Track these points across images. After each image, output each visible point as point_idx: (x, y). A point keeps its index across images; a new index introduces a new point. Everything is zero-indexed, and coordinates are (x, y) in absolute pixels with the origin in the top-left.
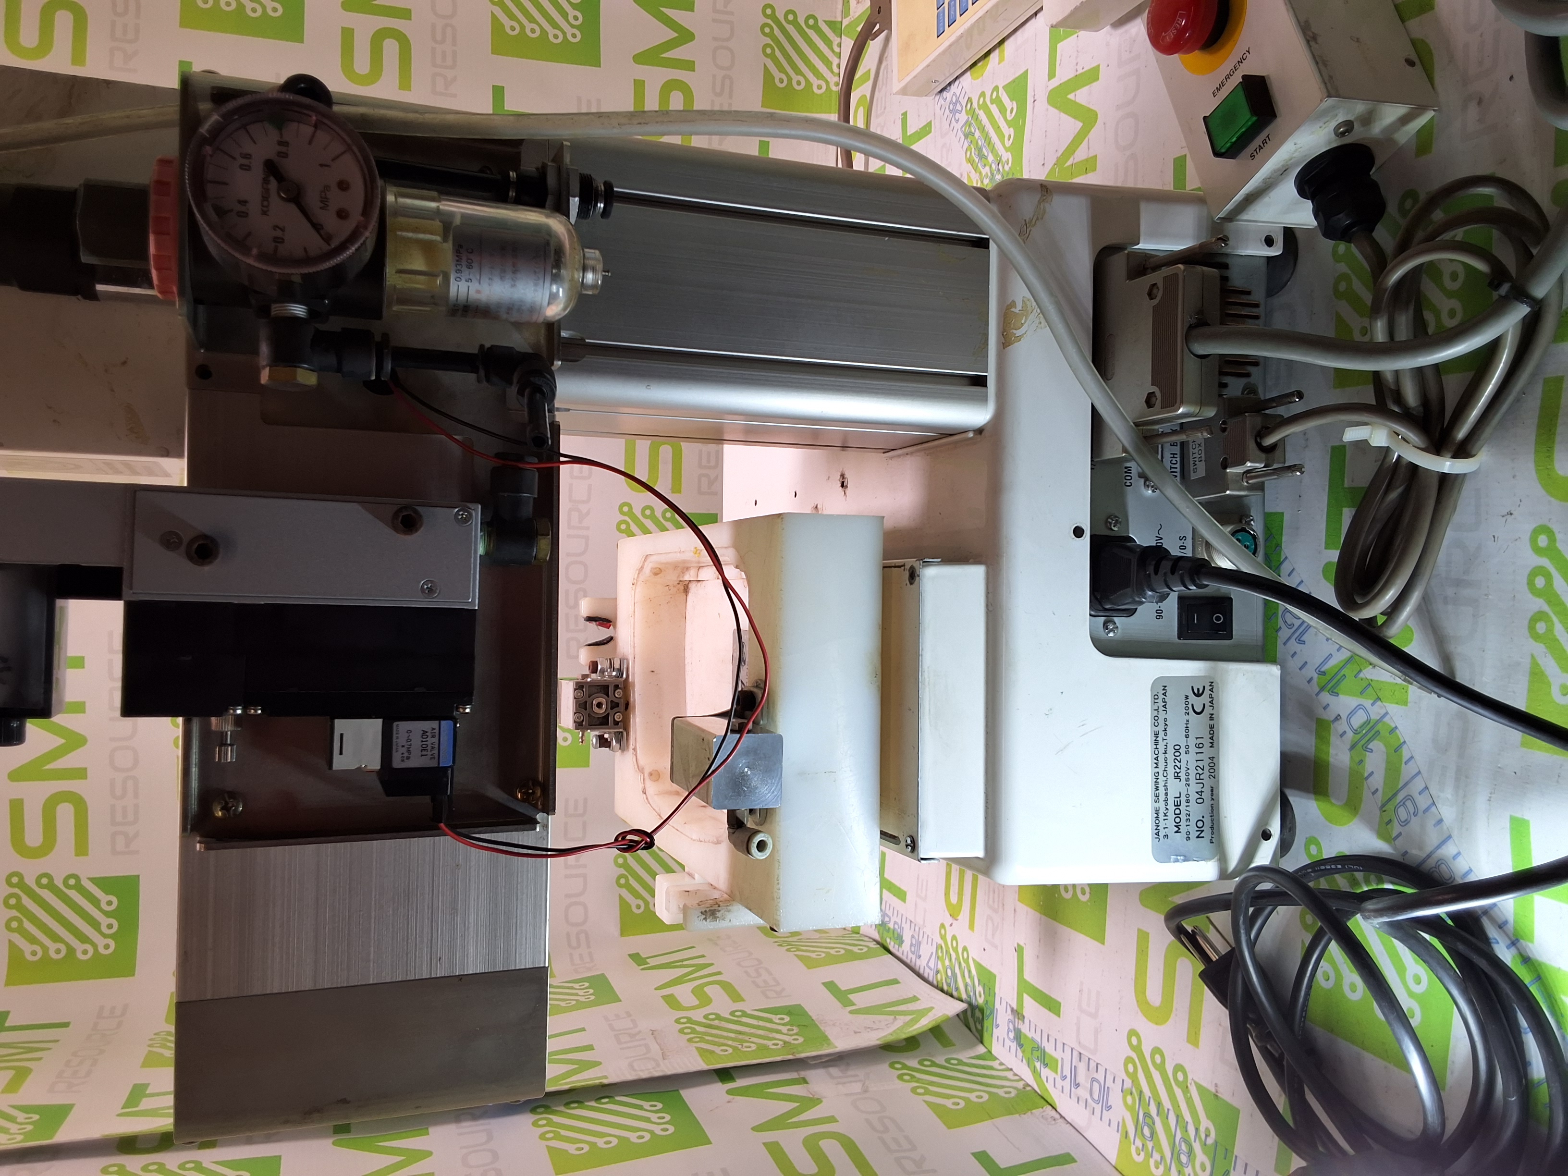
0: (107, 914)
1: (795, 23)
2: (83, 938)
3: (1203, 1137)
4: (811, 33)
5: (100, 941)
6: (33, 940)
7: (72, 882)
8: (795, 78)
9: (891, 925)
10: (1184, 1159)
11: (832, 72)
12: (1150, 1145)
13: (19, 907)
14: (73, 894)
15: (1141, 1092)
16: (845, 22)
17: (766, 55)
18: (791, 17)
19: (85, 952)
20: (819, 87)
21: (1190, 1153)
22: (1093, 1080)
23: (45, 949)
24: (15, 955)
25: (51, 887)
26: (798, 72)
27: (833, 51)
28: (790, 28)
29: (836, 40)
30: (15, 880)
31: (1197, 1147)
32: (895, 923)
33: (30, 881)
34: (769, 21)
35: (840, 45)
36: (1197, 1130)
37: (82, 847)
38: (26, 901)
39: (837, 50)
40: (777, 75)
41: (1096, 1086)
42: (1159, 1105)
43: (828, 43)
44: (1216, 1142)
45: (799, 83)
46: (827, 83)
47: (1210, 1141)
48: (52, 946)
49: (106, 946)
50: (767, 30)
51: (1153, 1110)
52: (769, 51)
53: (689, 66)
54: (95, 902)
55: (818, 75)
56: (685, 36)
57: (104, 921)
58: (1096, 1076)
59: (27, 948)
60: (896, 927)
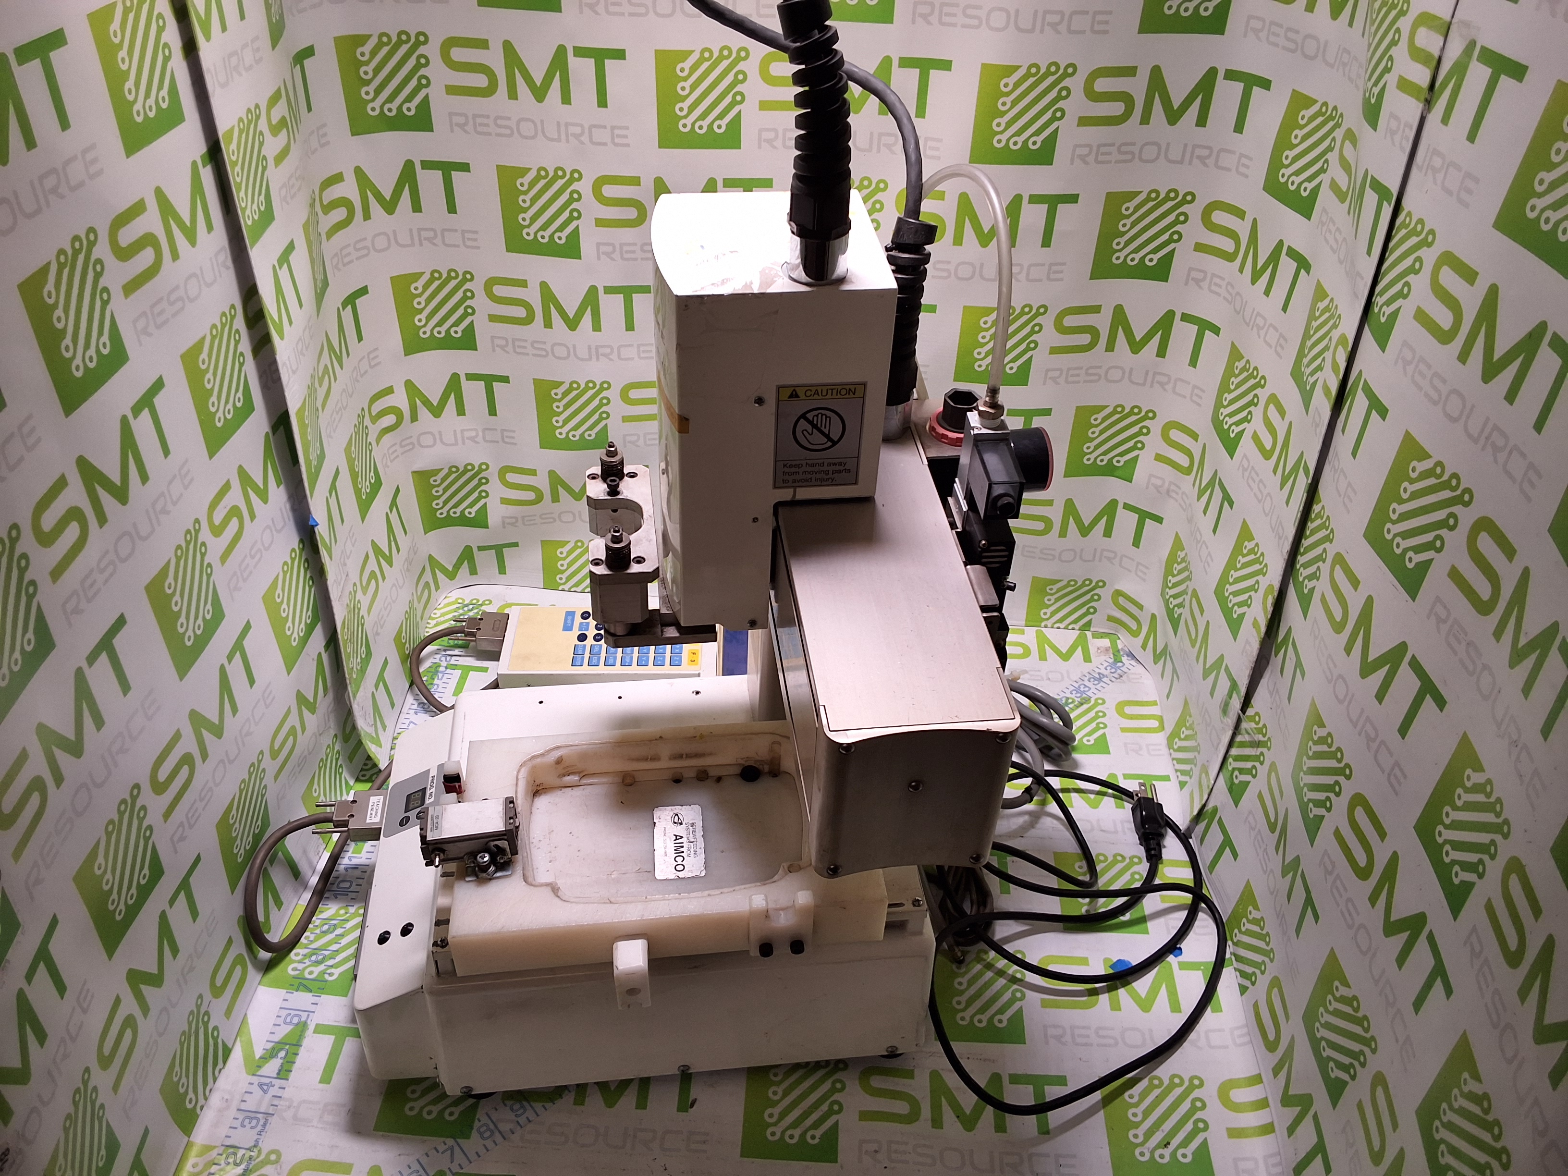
0: (400, 108)
1: (1092, 600)
2: (378, 91)
3: (328, 971)
4: (1084, 610)
5: (377, 104)
6: (374, 53)
7: (424, 82)
8: (1053, 598)
9: (436, 681)
10: (314, 958)
11: (1055, 623)
12: (318, 931)
13: (400, 43)
14: (414, 83)
15: (348, 921)
16: (1089, 634)
17: (1069, 581)
18: (1096, 597)
19: (367, 93)
20: (1045, 614)
21: (318, 963)
22: (351, 882)
23: (367, 63)
24: (360, 40)
25: (418, 66)
26: (1057, 600)
27: (1069, 624)
28: (1088, 597)
29: (1077, 627)
30: (422, 38)
31: (322, 967)
32: (438, 685)
33: (422, 50)
34: (1094, 584)
35: (1073, 629)
36: (332, 966)
37: (452, 90)
38: (404, 48)
39: (1070, 627)
40: (1055, 587)
41: (347, 885)
42: (342, 936)
43: (1075, 622)
44: (326, 981)
45: (1049, 600)
46: (1048, 619)
47: (326, 976)
48: (370, 68)
49: (373, 109)
50: (1087, 582)
51: (339, 931)
52: (1072, 583)
53: (1063, 533)
54: (409, 99)
55: (1053, 614)
56: (1085, 531)
57: (394, 106)
58: (354, 884)
59: (367, 48)
60: (436, 687)
